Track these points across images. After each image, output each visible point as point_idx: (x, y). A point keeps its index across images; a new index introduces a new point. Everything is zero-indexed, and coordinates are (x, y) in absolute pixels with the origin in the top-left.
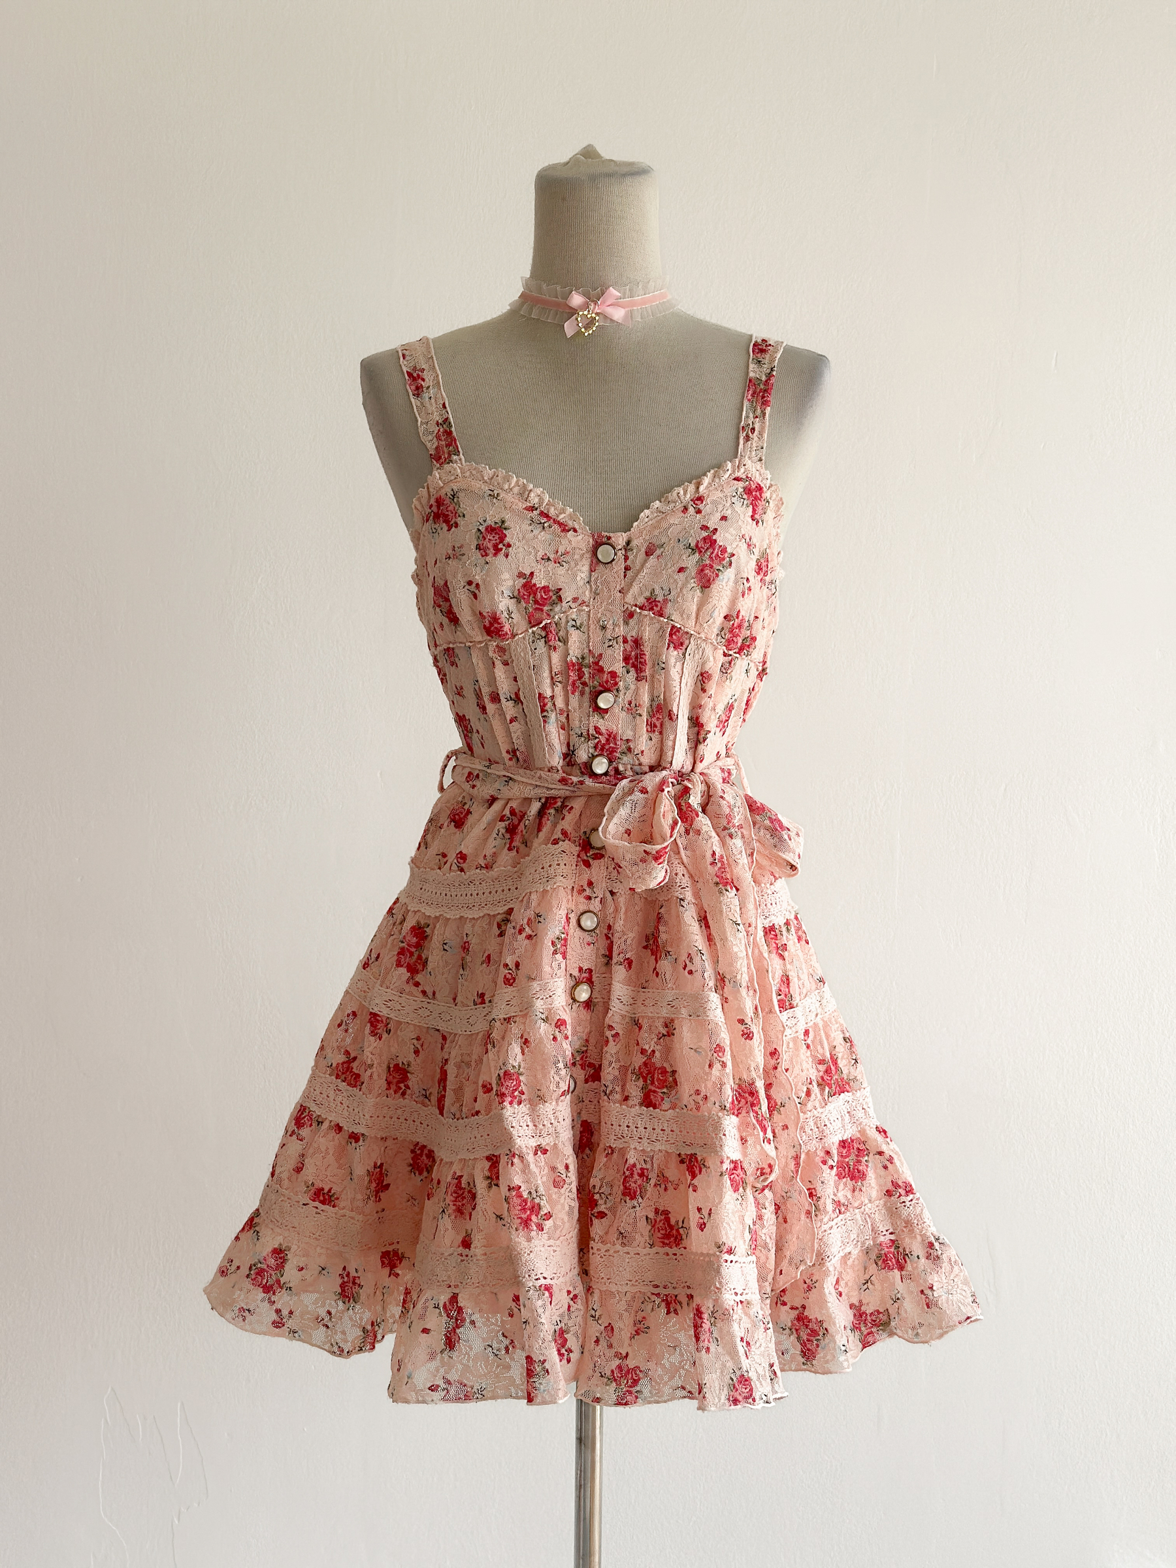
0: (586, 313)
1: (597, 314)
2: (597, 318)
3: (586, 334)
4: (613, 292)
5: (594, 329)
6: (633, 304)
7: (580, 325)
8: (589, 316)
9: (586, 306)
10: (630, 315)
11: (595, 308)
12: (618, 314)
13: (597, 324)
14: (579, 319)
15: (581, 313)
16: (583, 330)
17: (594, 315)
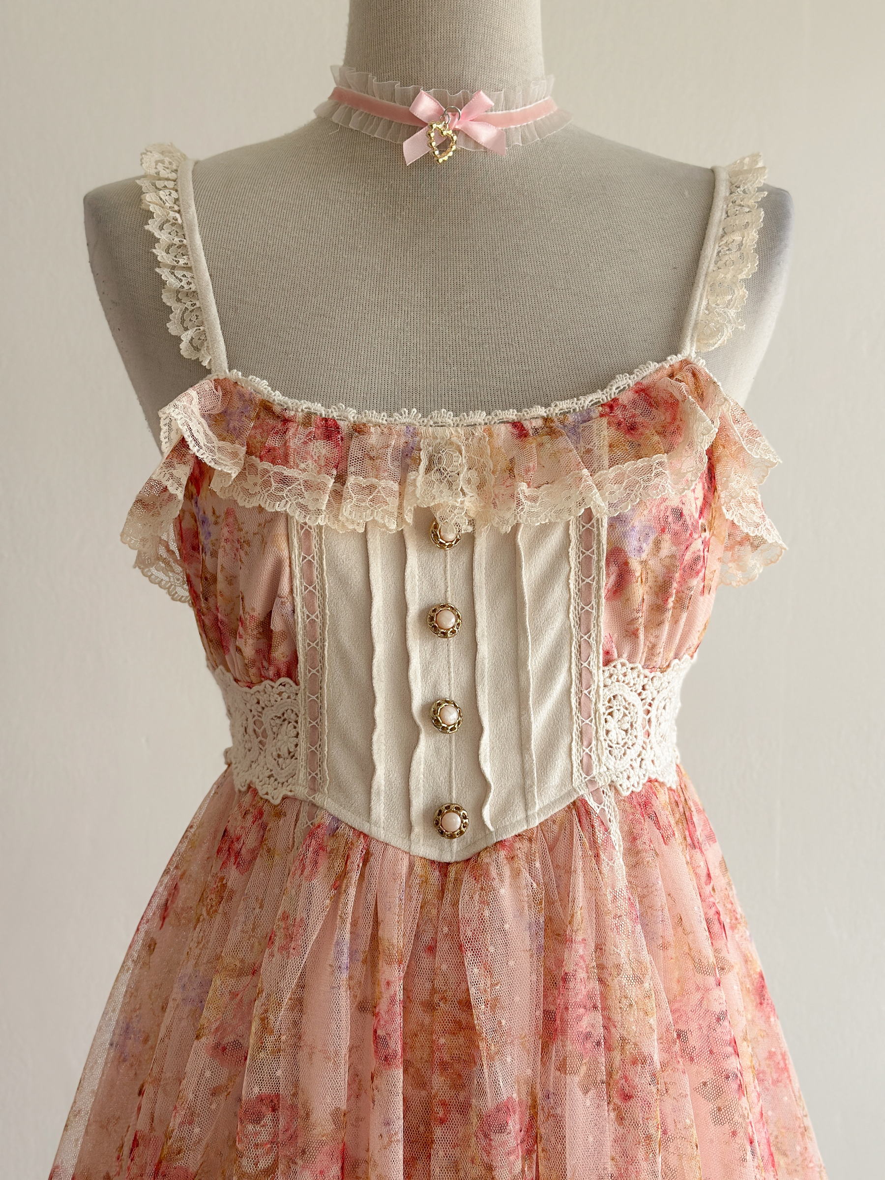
0: (440, 126)
1: (456, 131)
2: (455, 138)
3: (441, 161)
4: (484, 98)
5: (451, 154)
6: (510, 119)
7: (434, 144)
8: (445, 133)
9: (441, 116)
10: (504, 137)
11: (453, 121)
12: (485, 134)
13: (454, 148)
14: (432, 135)
15: (435, 126)
16: (437, 153)
17: (450, 132)
